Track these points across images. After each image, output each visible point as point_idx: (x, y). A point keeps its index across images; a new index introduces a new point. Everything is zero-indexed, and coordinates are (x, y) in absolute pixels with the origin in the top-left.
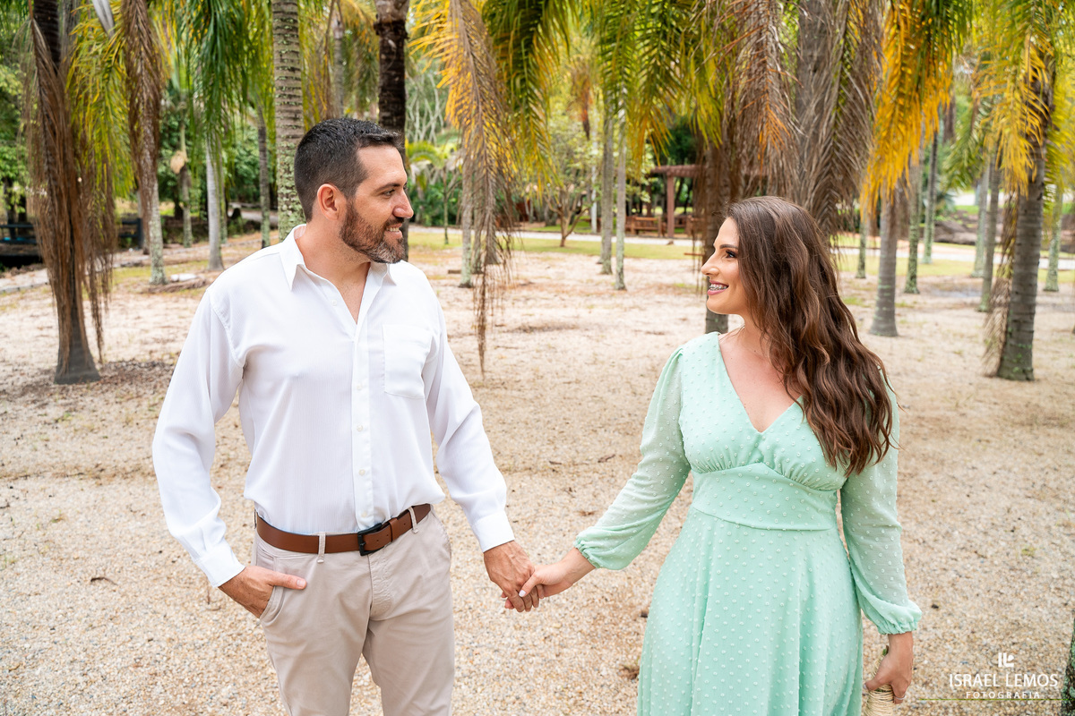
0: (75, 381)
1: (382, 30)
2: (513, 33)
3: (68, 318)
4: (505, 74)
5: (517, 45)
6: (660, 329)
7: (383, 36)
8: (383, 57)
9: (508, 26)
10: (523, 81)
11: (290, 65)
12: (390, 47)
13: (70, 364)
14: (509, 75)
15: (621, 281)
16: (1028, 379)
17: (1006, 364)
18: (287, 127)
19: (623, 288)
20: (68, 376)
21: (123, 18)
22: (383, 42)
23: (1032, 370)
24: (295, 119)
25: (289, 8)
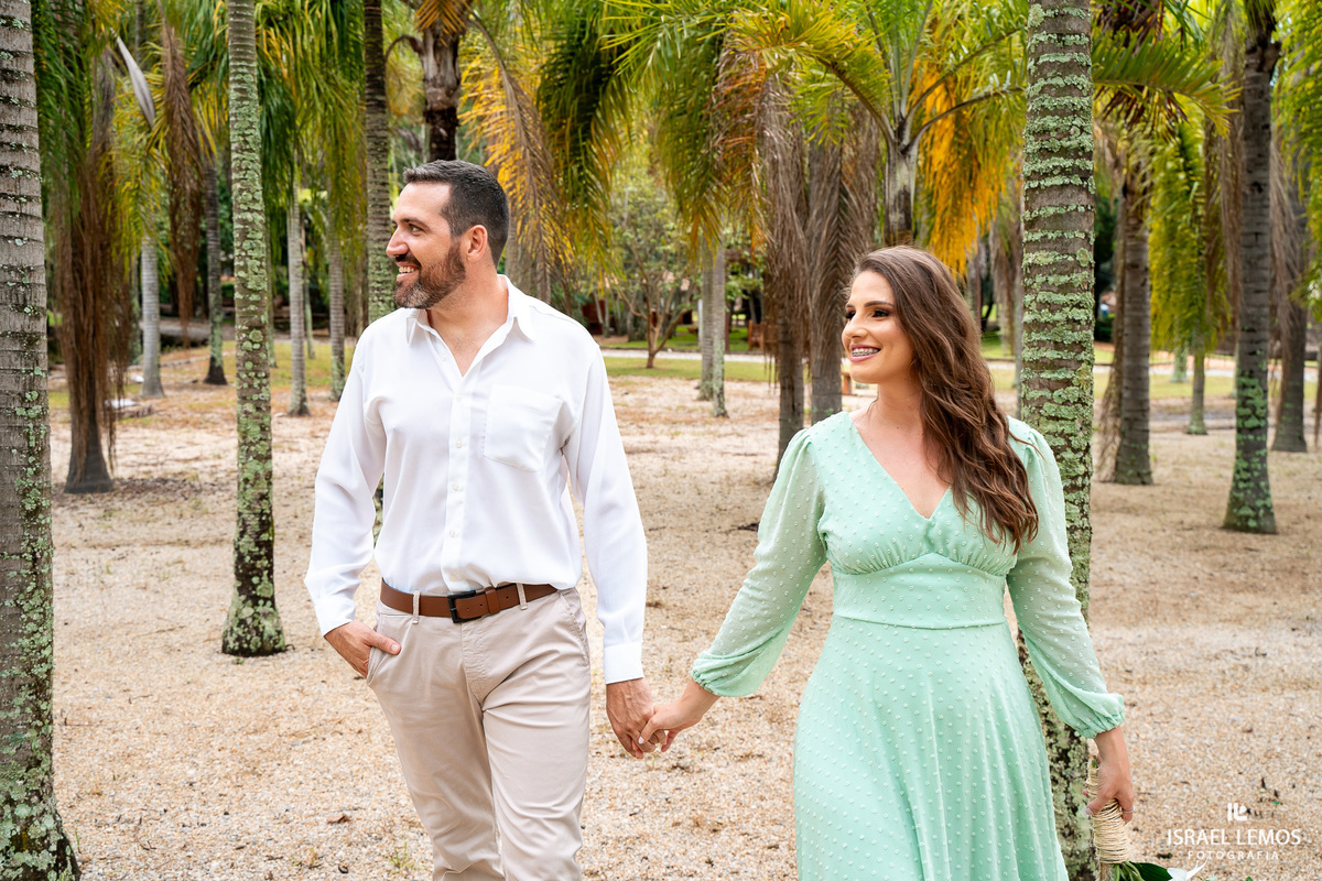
0: (92, 490)
1: (433, 118)
2: (569, 120)
3: (86, 421)
4: (561, 162)
5: (574, 131)
6: (754, 451)
7: (433, 124)
8: (434, 146)
9: (564, 114)
10: (580, 169)
11: (381, 181)
12: (441, 135)
13: (85, 472)
14: (566, 163)
15: (721, 405)
16: (1144, 483)
17: (1121, 467)
18: (378, 232)
19: (724, 415)
20: (83, 485)
21: (165, 105)
22: (433, 130)
23: (1149, 473)
24: (386, 225)
25: (380, 134)
